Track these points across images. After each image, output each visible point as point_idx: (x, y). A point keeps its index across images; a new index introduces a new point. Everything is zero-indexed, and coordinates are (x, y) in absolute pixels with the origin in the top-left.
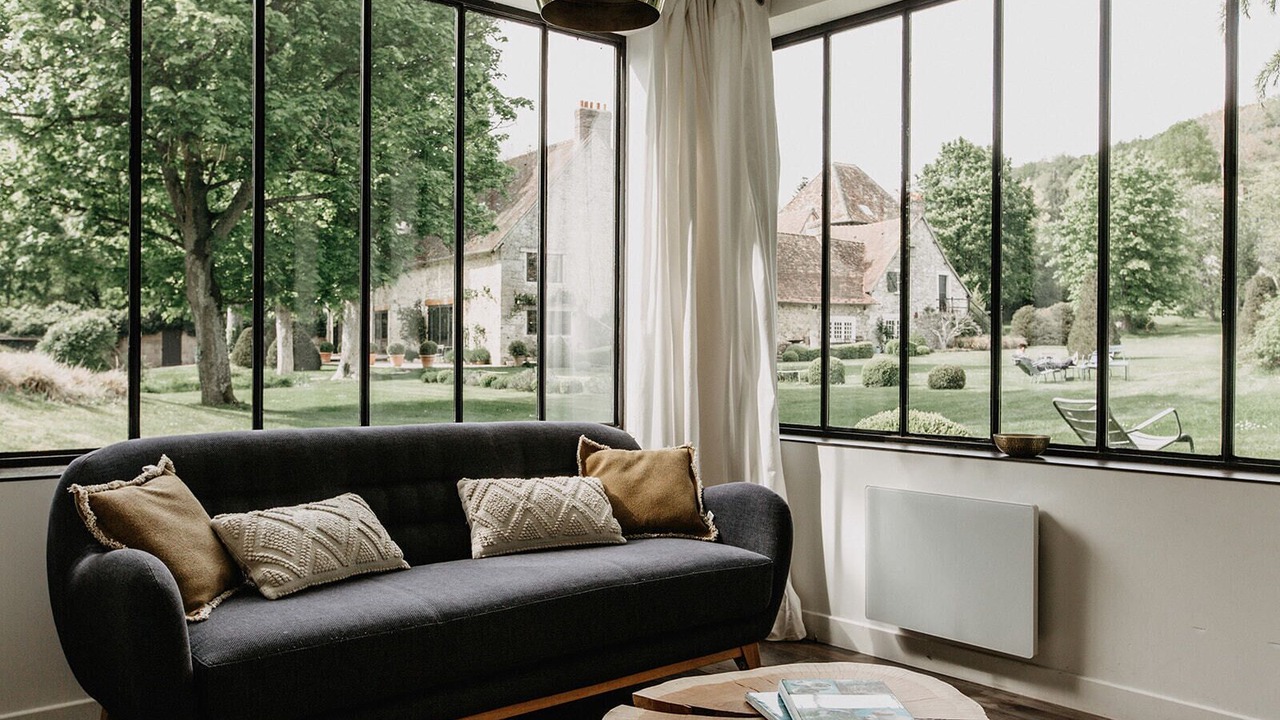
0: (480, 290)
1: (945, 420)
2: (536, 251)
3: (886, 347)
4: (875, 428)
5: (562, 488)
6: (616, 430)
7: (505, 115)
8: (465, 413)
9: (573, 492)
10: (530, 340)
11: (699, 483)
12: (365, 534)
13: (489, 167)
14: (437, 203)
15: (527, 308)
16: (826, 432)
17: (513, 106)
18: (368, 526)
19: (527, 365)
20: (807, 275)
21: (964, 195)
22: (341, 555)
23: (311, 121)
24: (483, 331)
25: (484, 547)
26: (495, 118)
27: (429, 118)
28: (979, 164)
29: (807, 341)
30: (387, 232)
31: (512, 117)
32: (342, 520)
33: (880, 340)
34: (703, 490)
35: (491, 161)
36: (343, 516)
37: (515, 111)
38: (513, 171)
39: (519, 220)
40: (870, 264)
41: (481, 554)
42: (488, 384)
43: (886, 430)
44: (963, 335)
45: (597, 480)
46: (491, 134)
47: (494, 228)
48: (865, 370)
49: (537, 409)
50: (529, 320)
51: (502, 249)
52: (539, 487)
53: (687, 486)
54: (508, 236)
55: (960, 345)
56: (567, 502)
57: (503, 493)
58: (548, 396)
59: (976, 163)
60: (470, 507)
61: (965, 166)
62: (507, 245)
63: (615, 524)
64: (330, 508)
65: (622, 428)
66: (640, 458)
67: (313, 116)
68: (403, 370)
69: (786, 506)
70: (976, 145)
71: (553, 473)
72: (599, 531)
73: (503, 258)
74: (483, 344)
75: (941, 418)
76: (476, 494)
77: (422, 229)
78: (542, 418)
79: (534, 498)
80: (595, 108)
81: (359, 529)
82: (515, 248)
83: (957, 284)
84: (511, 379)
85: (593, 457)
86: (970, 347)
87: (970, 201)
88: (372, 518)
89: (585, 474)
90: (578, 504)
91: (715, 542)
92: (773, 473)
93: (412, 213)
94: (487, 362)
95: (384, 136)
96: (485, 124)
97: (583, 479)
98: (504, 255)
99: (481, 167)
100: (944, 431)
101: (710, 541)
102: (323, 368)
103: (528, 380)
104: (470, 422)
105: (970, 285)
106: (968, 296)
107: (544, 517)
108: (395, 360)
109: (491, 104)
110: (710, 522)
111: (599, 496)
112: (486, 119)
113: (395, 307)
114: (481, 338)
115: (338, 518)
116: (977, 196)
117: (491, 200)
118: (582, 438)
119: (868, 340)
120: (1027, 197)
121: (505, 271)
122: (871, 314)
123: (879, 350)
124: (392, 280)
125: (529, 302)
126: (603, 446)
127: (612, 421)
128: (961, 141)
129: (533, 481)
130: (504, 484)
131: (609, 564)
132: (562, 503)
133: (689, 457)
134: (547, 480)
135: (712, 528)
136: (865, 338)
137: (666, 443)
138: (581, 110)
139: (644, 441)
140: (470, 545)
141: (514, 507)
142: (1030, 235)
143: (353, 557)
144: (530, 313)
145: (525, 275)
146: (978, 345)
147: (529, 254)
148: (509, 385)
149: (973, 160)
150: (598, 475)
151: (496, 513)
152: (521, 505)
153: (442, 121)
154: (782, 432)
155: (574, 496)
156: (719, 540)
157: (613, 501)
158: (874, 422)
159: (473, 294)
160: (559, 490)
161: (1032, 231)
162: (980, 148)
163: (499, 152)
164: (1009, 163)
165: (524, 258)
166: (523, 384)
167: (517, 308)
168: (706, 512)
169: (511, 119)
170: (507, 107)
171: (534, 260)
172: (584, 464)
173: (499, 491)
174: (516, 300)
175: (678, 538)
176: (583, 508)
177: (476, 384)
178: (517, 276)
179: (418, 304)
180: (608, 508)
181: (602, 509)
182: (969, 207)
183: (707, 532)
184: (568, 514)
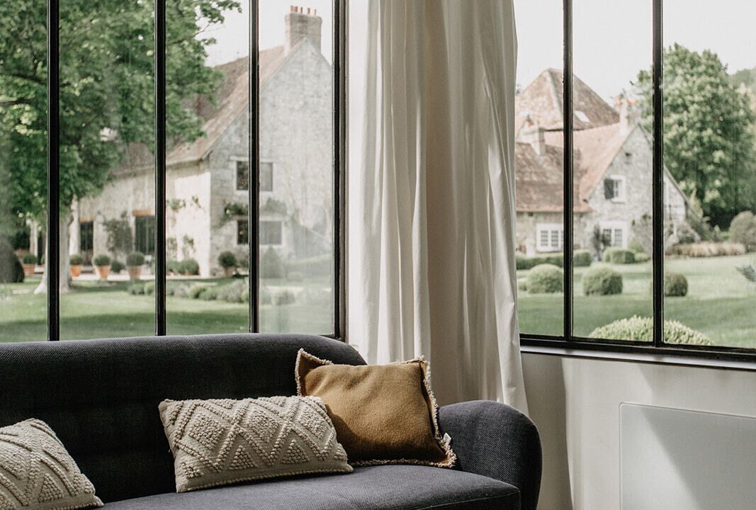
0: (189, 200)
1: (685, 328)
2: (246, 159)
3: (604, 255)
4: (612, 337)
5: (279, 409)
6: (338, 342)
7: (212, 17)
8: (169, 326)
9: (291, 414)
10: (240, 251)
11: (433, 401)
12: (49, 467)
13: (195, 72)
14: (141, 108)
15: (237, 217)
16: (570, 343)
17: (221, 8)
18: (53, 457)
19: (238, 276)
20: (523, 183)
21: (680, 101)
22: (20, 493)
23: (9, 22)
24: (191, 242)
25: (189, 478)
26: (202, 21)
27: (133, 20)
28: (695, 69)
29: (523, 249)
30: (90, 139)
31: (219, 19)
32: (22, 451)
33: (597, 248)
34: (438, 409)
35: (198, 66)
36: (22, 446)
37: (223, 13)
38: (221, 76)
39: (228, 127)
40: (586, 171)
41: (187, 486)
42: (197, 296)
43: (623, 339)
44: (681, 242)
45: (318, 399)
46: (198, 38)
47: (201, 134)
48: (585, 278)
49: (249, 320)
50: (240, 229)
51: (211, 158)
52: (252, 408)
53: (420, 404)
54: (216, 143)
55: (679, 253)
56: (285, 425)
57: (211, 416)
58: (261, 307)
59: (692, 68)
60: (172, 431)
61: (680, 71)
62: (216, 152)
63: (340, 450)
64: (7, 437)
65: (344, 340)
66: (366, 374)
67: (12, 17)
68: (111, 282)
69: (534, 427)
70: (691, 51)
71: (268, 393)
72: (322, 458)
73: (211, 166)
74: (191, 255)
75: (680, 326)
76: (181, 417)
77: (127, 136)
78: (255, 330)
79: (247, 421)
80: (305, 12)
81: (42, 461)
82: (224, 155)
83: (674, 190)
84: (222, 290)
85: (313, 372)
86: (688, 254)
87: (686, 108)
88: (58, 448)
89: (304, 393)
90: (298, 428)
91: (453, 468)
92: (513, 389)
93: (116, 120)
94: (196, 273)
95: (86, 39)
96: (193, 27)
97: (304, 399)
98: (213, 163)
99: (189, 71)
100: (685, 340)
101: (447, 468)
102: (27, 280)
103: (238, 291)
104: (174, 335)
105: (687, 192)
106: (686, 204)
107: (258, 443)
108: (101, 271)
109: (199, 7)
110: (447, 445)
111: (321, 419)
112: (192, 22)
113: (100, 219)
114: (190, 248)
115: (17, 448)
116: (693, 103)
117: (199, 108)
118: (301, 352)
119: (585, 248)
120: (744, 103)
121: (214, 180)
122: (588, 223)
123: (596, 259)
124: (97, 190)
125: (239, 211)
126: (324, 361)
127: (332, 332)
128: (677, 46)
129: (245, 402)
130: (213, 405)
131: (334, 497)
132: (279, 426)
133: (420, 373)
134: (261, 400)
135: (449, 452)
136: (582, 246)
137: (394, 356)
138: (291, 15)
139: (369, 355)
140: (174, 477)
141: (224, 431)
142: (747, 141)
143: (34, 494)
144: (240, 223)
145: (234, 184)
146: (696, 253)
147: (239, 163)
148: (219, 297)
149: (688, 66)
150: (319, 394)
151: (203, 440)
152: (232, 429)
153: (146, 25)
154: (523, 343)
155: (293, 418)
156: (458, 466)
157: (337, 423)
158: (610, 331)
159: (181, 204)
160: (275, 412)
161: (750, 137)
162: (695, 53)
163: (206, 56)
164: (726, 68)
165: (234, 166)
166: (233, 295)
167: (225, 219)
168: (442, 434)
169: (220, 22)
170: (215, 9)
171: (244, 169)
172: (303, 381)
173: (207, 414)
174: (226, 210)
175: (411, 464)
176: (303, 432)
177: (184, 296)
178: (225, 185)
179: (124, 215)
180: (332, 433)
181: (325, 433)
182: (685, 113)
183: (443, 457)
184: (286, 440)
